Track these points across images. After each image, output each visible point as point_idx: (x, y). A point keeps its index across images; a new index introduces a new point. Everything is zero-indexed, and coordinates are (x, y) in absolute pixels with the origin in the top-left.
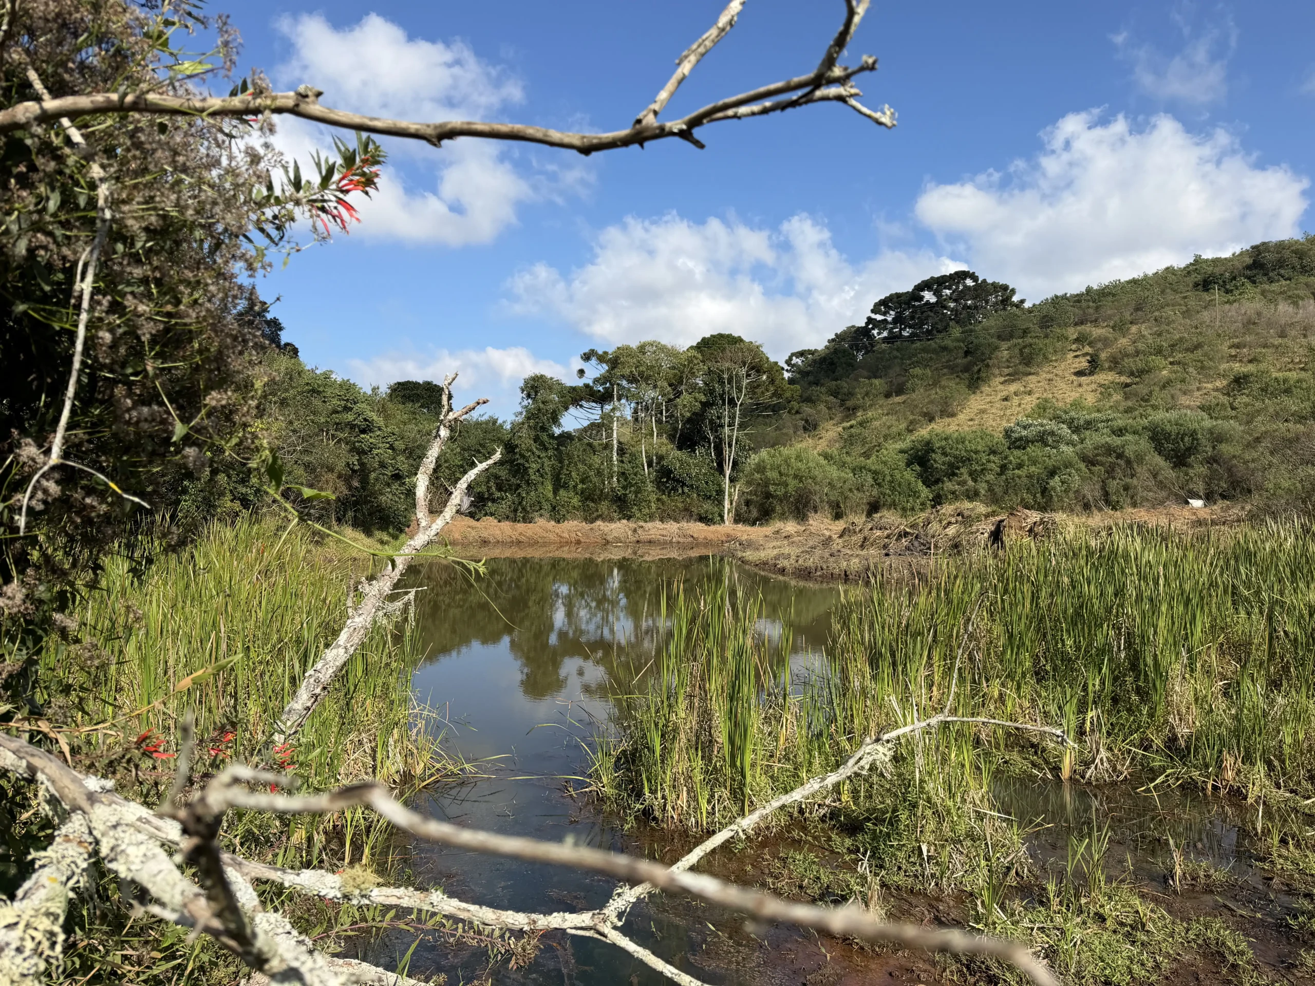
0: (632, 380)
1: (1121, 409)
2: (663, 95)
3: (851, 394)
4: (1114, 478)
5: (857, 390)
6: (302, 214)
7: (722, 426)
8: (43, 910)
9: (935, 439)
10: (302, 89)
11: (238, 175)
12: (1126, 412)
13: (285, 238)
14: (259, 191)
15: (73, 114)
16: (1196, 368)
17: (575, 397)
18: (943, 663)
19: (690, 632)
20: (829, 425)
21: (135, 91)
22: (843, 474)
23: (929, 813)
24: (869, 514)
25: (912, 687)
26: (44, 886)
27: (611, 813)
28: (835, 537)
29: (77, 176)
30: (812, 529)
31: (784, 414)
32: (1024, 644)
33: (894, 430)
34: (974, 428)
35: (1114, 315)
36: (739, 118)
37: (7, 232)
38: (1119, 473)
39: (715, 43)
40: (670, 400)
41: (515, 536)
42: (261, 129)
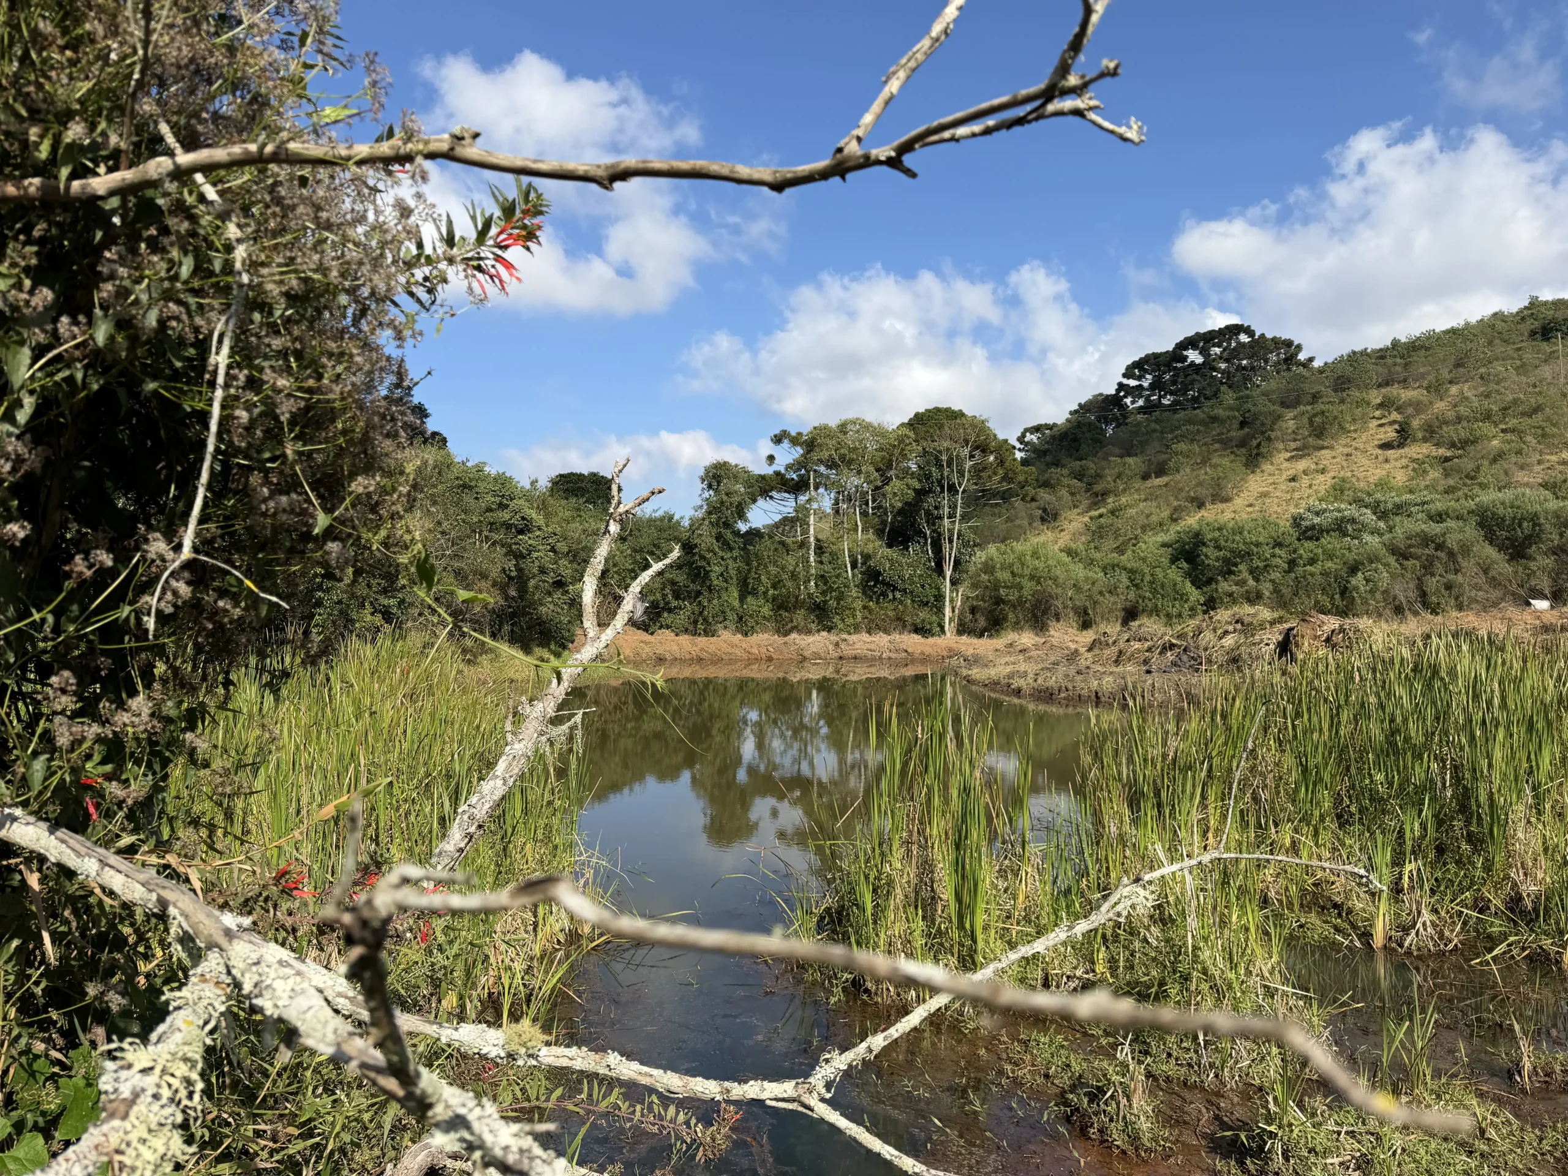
0: (831, 465)
1: (1440, 488)
2: (868, 118)
3: (1099, 476)
4: (1433, 575)
5: (1107, 471)
6: (456, 276)
7: (941, 518)
8: (180, 1054)
9: (1205, 530)
10: (457, 130)
11: (386, 231)
12: (1446, 492)
13: (438, 302)
14: (408, 249)
15: (207, 169)
16: (1535, 436)
17: (764, 487)
18: (1220, 804)
19: (905, 764)
20: (1072, 514)
21: (274, 140)
22: (1091, 574)
23: (1205, 987)
24: (1125, 622)
25: (1182, 834)
26: (179, 1030)
27: (814, 983)
28: (1082, 650)
29: (213, 238)
30: (1054, 641)
31: (1017, 502)
32: (1321, 780)
33: (1154, 518)
34: (1254, 516)
35: (1428, 373)
36: (957, 140)
37: (137, 302)
38: (1439, 568)
39: (928, 55)
40: (877, 488)
41: (695, 651)
42: (413, 177)
